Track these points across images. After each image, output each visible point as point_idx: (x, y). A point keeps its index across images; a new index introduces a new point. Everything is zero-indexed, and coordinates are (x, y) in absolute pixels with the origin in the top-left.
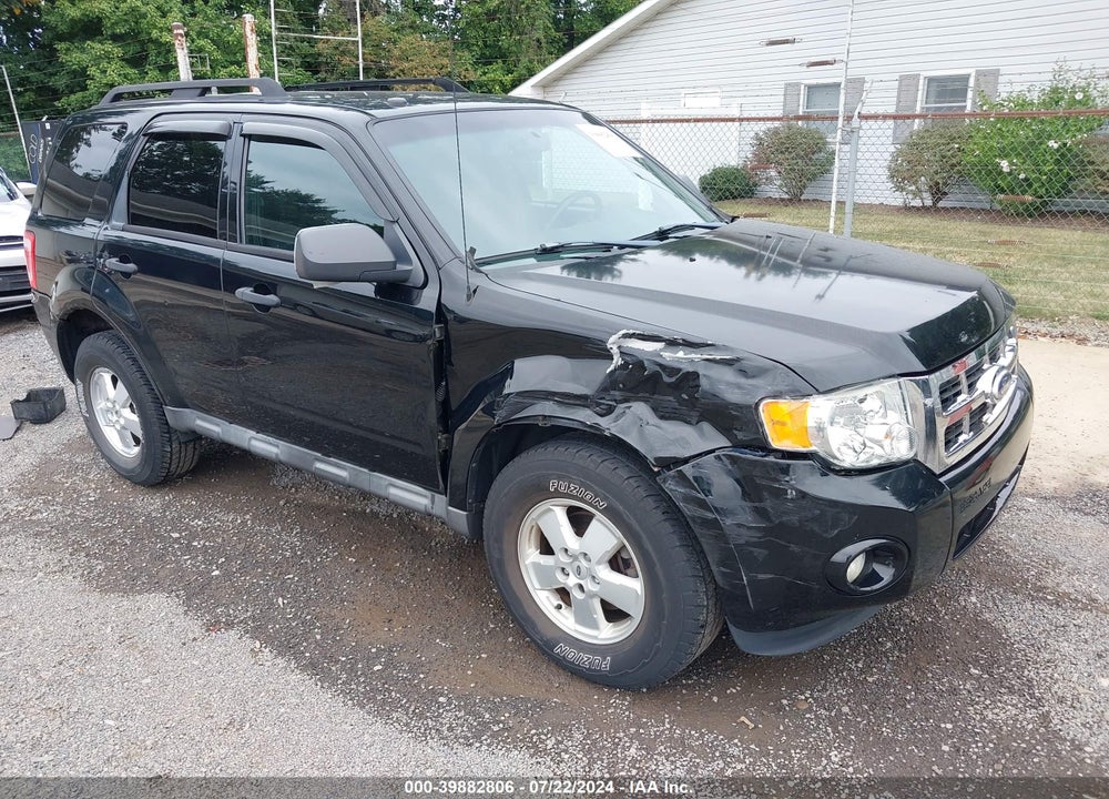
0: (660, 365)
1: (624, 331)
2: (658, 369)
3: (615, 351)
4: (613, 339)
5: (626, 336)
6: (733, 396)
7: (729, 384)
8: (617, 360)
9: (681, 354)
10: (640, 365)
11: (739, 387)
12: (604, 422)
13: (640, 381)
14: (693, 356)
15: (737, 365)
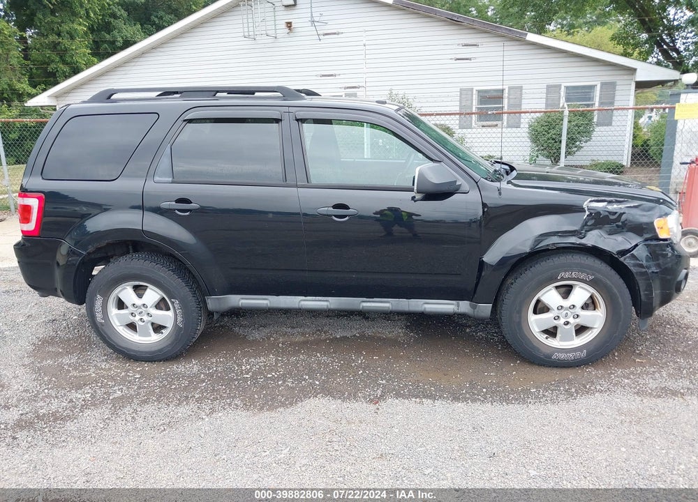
0: (608, 211)
1: (590, 199)
2: (607, 214)
3: (586, 209)
4: (585, 204)
5: (591, 201)
6: (645, 220)
7: (640, 215)
8: (587, 213)
9: (615, 206)
10: (598, 213)
11: (644, 216)
12: (583, 241)
13: (599, 220)
14: (620, 206)
15: (640, 207)
